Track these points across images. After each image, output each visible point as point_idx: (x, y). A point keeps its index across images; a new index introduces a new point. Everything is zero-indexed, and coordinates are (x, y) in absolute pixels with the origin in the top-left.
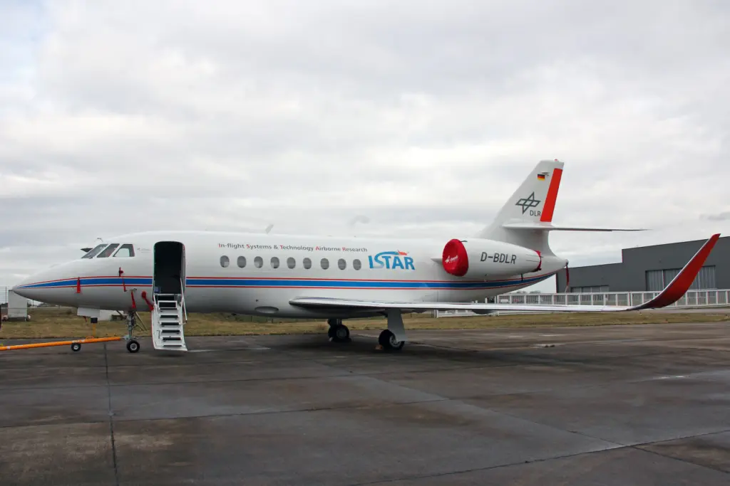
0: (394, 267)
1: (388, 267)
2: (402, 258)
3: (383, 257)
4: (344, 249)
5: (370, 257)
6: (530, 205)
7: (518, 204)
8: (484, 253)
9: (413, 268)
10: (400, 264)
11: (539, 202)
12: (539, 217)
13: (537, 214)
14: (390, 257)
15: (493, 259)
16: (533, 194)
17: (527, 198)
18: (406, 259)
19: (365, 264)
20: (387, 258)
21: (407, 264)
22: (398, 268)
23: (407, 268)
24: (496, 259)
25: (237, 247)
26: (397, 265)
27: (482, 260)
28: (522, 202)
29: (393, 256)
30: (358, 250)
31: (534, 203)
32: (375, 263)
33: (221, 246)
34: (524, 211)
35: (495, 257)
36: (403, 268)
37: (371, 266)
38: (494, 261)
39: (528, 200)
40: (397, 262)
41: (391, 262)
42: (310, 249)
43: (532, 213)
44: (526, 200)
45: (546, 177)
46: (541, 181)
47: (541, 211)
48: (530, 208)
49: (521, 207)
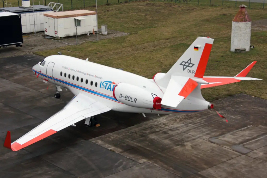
0: (108, 89)
1: (106, 88)
2: (112, 85)
3: (105, 83)
4: (95, 76)
5: (101, 82)
6: (188, 66)
7: (181, 64)
8: (121, 94)
10: (110, 89)
11: (193, 65)
12: (194, 74)
13: (192, 72)
14: (108, 84)
16: (190, 59)
17: (186, 61)
18: (114, 86)
19: (98, 85)
21: (113, 88)
22: (109, 90)
24: (126, 99)
25: (66, 68)
26: (109, 88)
27: (120, 98)
28: (183, 63)
29: (109, 84)
30: (99, 78)
31: (191, 65)
32: (102, 86)
34: (184, 69)
36: (111, 90)
37: (100, 87)
40: (110, 87)
41: (107, 86)
42: (85, 74)
43: (189, 71)
44: (186, 63)
45: (199, 49)
47: (195, 70)
48: (188, 68)
49: (183, 66)
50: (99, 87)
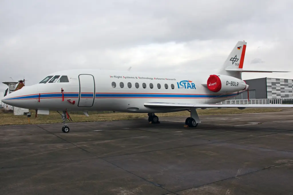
0: (188, 88)
1: (185, 88)
2: (190, 83)
3: (183, 83)
4: (166, 79)
5: (178, 83)
6: (235, 61)
7: (230, 60)
9: (195, 89)
10: (190, 87)
11: (238, 59)
12: (238, 66)
16: (236, 56)
18: (192, 84)
20: (185, 84)
21: (193, 86)
22: (189, 88)
23: (193, 88)
25: (119, 77)
26: (189, 87)
27: (227, 85)
28: (232, 59)
29: (187, 83)
30: (172, 80)
31: (237, 60)
33: (111, 77)
34: (233, 63)
35: (231, 83)
37: (179, 87)
38: (231, 85)
39: (234, 58)
40: (189, 86)
41: (186, 85)
42: (152, 79)
43: (236, 64)
45: (240, 48)
46: (239, 50)
47: (239, 63)
48: (235, 62)
49: (232, 61)
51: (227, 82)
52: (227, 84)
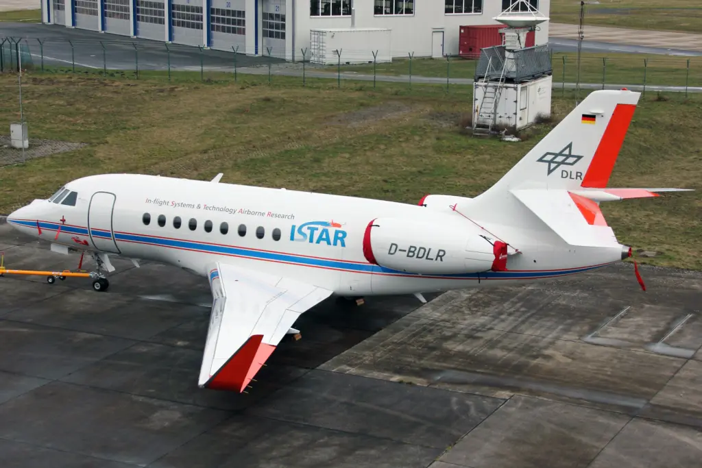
0: (318, 242)
1: (311, 241)
2: (332, 231)
3: (309, 228)
4: (269, 214)
5: (293, 227)
6: (563, 162)
7: (541, 160)
8: (392, 244)
9: (343, 245)
10: (328, 239)
11: (579, 158)
12: (580, 181)
13: (574, 176)
14: (317, 229)
15: (406, 253)
16: (570, 146)
17: (557, 152)
18: (337, 232)
19: (285, 235)
20: (313, 230)
21: (336, 238)
22: (324, 243)
23: (335, 244)
24: (411, 254)
25: (161, 203)
26: (324, 239)
27: (389, 253)
28: (549, 158)
29: (321, 228)
30: (283, 217)
31: (571, 160)
32: (297, 235)
33: (148, 201)
34: (550, 171)
35: (410, 251)
36: (329, 243)
37: (292, 238)
38: (408, 256)
39: (560, 154)
40: (324, 236)
41: (317, 235)
42: (232, 211)
43: (566, 175)
44: (556, 155)
45: (597, 118)
46: (588, 124)
47: (584, 171)
48: (563, 167)
49: (546, 164)
50: (289, 238)
51: (394, 247)
52: (392, 251)
